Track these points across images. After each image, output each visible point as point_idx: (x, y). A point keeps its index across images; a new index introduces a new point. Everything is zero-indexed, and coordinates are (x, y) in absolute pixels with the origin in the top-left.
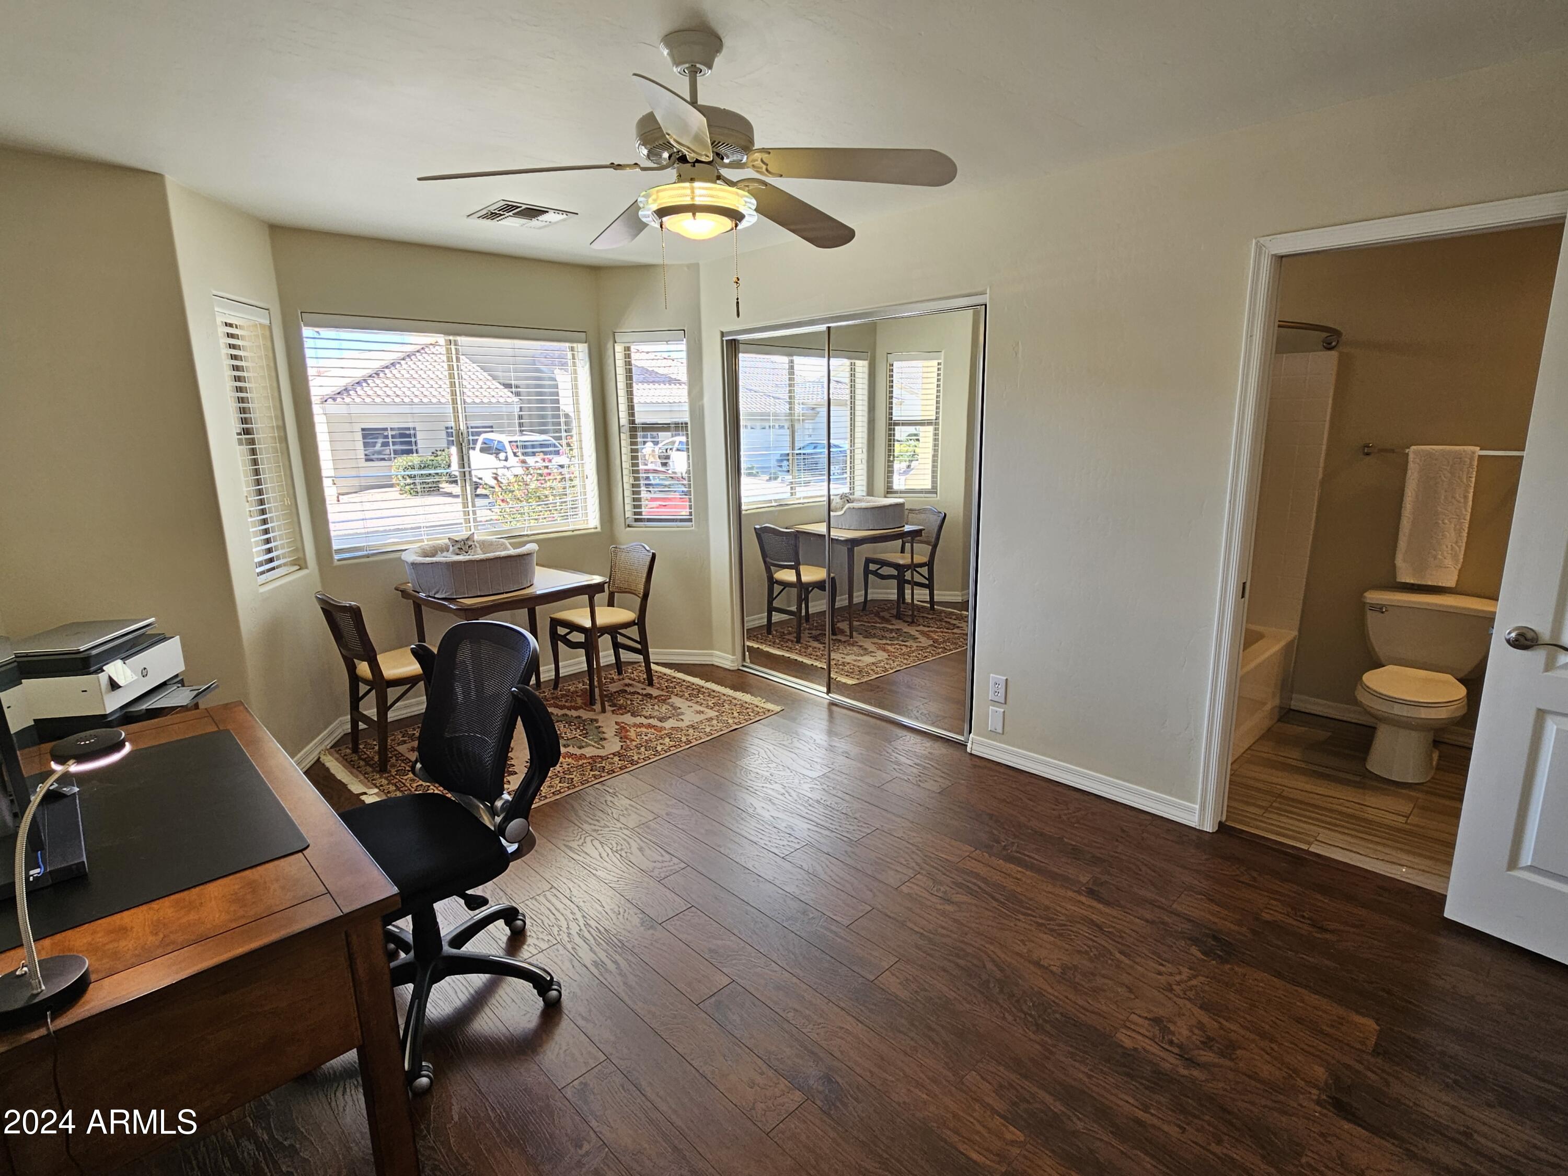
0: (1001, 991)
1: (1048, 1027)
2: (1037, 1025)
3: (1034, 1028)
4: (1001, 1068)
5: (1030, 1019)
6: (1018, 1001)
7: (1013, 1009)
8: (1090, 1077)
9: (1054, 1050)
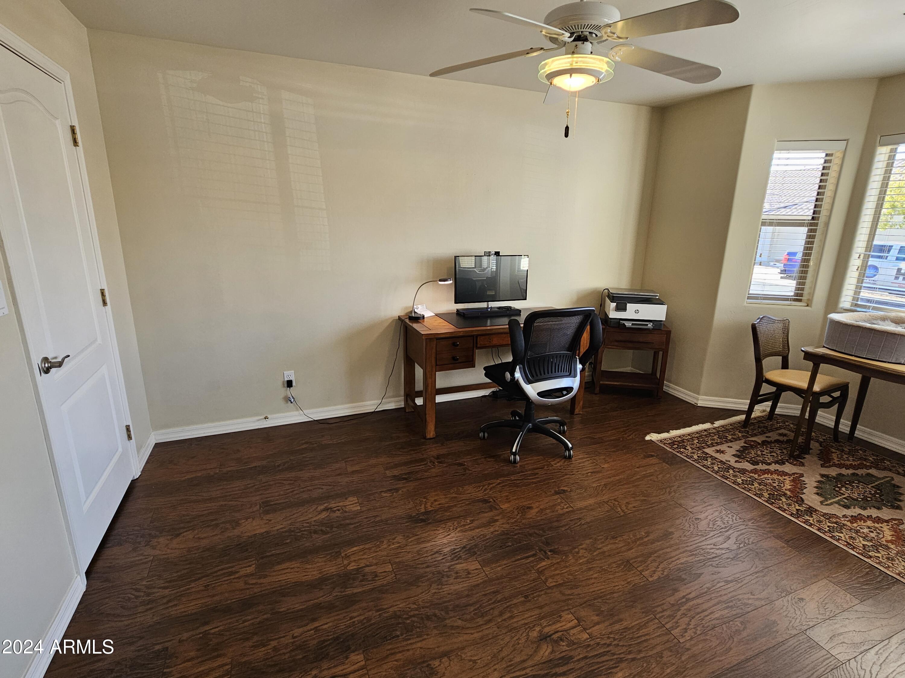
0: (435, 615)
1: (393, 621)
2: (399, 617)
3: (398, 613)
4: (385, 582)
5: (405, 616)
6: (422, 618)
7: (417, 612)
8: (351, 618)
9: (378, 613)
